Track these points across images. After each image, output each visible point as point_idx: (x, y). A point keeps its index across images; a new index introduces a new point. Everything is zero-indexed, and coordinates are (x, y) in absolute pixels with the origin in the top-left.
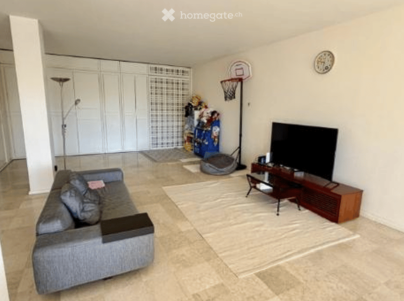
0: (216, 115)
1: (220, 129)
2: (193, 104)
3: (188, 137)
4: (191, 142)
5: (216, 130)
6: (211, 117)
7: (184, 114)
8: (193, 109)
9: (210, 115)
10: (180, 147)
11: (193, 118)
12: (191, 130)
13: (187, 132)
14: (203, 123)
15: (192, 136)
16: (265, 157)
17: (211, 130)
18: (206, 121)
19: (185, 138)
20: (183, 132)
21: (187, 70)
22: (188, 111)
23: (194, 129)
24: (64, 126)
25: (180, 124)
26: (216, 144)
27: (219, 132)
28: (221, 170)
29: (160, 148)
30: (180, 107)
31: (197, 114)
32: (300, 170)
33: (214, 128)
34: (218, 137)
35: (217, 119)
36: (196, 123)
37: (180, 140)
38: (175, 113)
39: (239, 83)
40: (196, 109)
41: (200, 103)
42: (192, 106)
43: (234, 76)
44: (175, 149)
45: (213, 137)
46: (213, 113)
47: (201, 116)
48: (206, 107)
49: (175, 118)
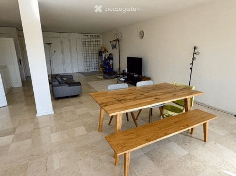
0: (111, 55)
1: (113, 61)
2: (102, 51)
3: (101, 66)
4: (102, 68)
5: (111, 61)
6: (109, 56)
7: (99, 55)
8: (102, 53)
9: (109, 55)
10: (98, 70)
11: (102, 57)
12: (102, 63)
13: (100, 63)
14: (106, 59)
15: (102, 65)
16: (125, 71)
17: (109, 62)
18: (107, 58)
19: (100, 66)
20: (99, 63)
21: (99, 35)
22: (100, 54)
23: (103, 62)
24: (50, 61)
25: (98, 60)
26: (111, 67)
27: (113, 63)
28: (111, 76)
29: (88, 71)
30: (97, 52)
31: (104, 55)
32: (136, 74)
33: (110, 61)
34: (112, 65)
35: (111, 57)
36: (103, 59)
37: (98, 67)
38: (95, 55)
39: (118, 42)
40: (103, 53)
41: (105, 50)
42: (102, 52)
43: (116, 39)
44: (96, 71)
45: (110, 65)
46: (110, 54)
47: (105, 56)
48: (108, 52)
49: (95, 57)
